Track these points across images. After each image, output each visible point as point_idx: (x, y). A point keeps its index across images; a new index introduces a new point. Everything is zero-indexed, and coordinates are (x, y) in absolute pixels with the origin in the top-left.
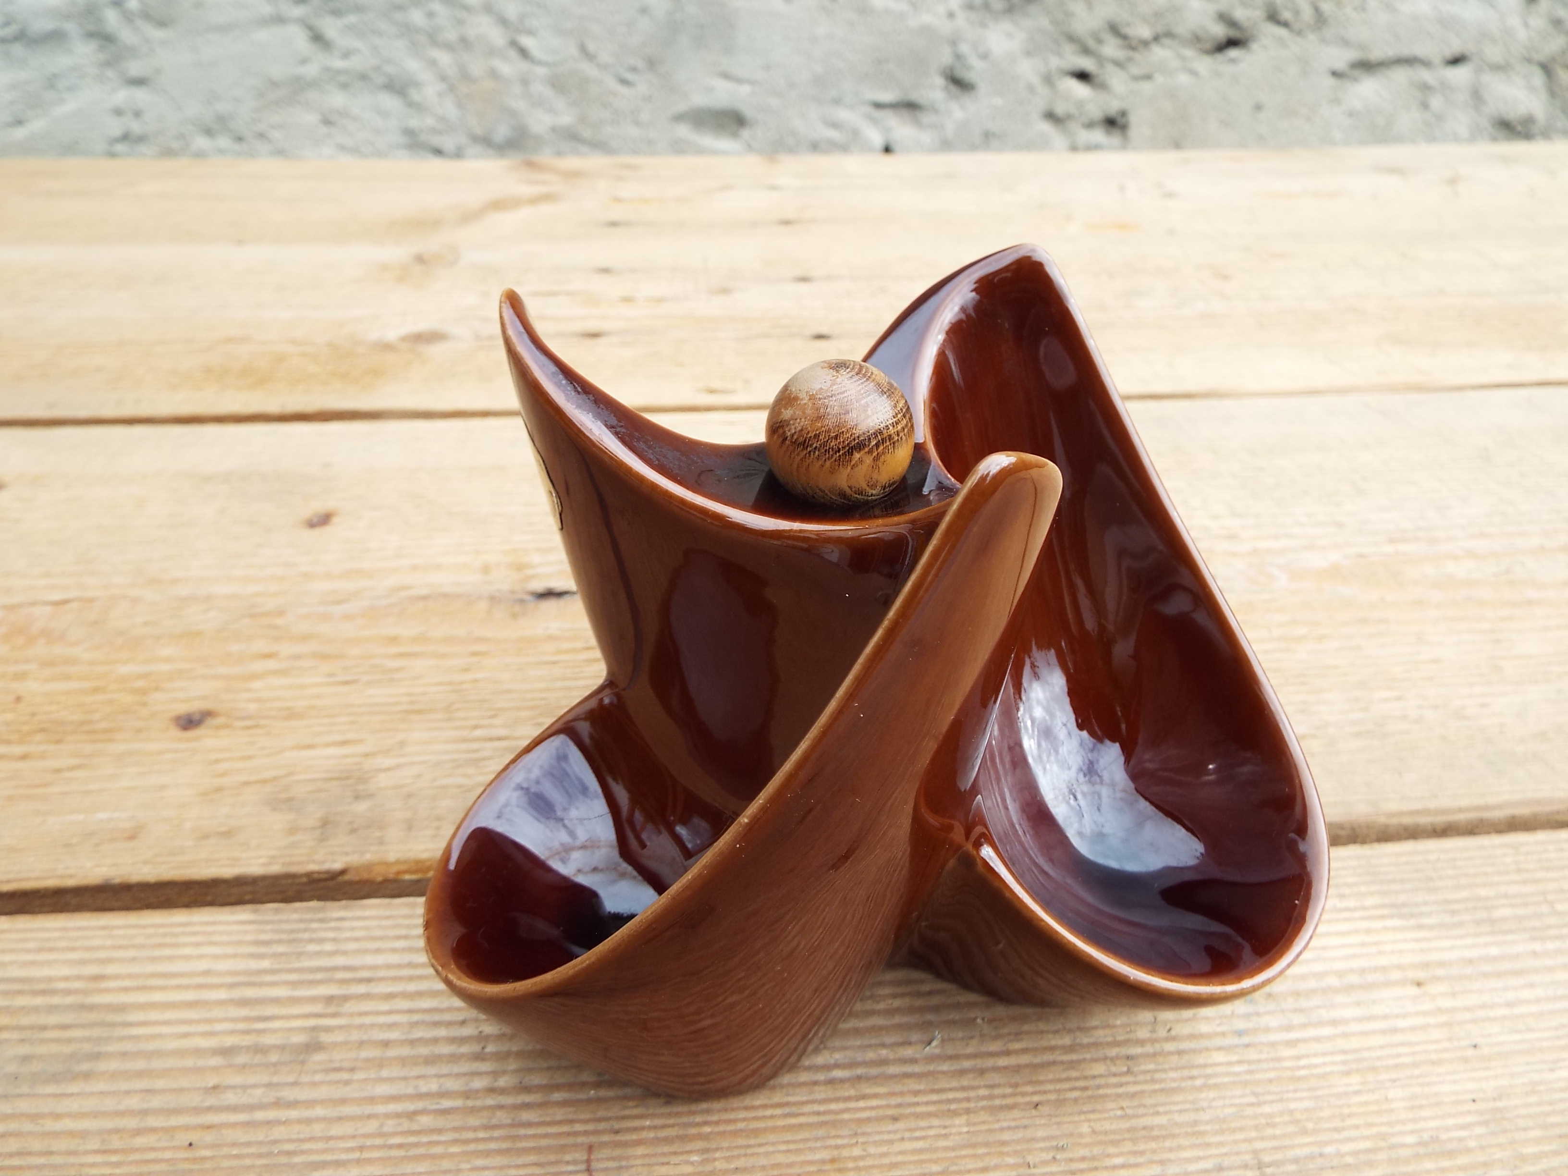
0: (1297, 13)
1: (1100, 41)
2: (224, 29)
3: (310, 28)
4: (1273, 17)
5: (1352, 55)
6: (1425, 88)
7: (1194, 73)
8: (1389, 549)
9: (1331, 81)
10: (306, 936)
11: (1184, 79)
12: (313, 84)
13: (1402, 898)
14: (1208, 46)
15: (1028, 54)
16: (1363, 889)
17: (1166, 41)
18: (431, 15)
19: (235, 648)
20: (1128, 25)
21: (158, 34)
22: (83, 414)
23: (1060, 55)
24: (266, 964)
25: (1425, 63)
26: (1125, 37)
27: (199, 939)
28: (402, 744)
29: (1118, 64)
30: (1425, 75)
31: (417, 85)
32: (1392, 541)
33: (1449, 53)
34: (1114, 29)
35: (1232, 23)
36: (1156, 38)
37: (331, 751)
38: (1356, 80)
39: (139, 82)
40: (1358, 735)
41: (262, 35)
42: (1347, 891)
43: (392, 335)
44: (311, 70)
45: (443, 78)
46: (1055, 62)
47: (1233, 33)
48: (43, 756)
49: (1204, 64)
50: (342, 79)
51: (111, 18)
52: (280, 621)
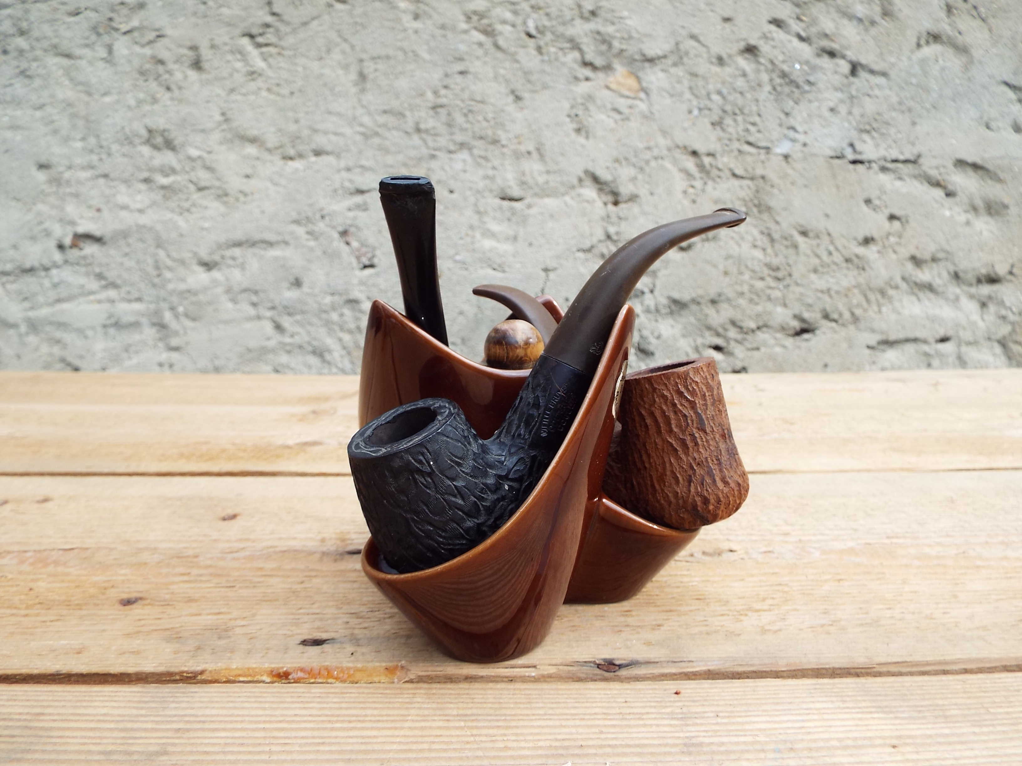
0: (841, 315)
1: (726, 330)
2: (226, 322)
3: (274, 322)
4: (826, 316)
5: (878, 337)
6: (927, 355)
7: (784, 347)
8: (887, 541)
9: (867, 351)
10: (171, 699)
11: (778, 349)
12: (273, 351)
13: (885, 704)
14: (792, 332)
15: (684, 336)
16: (859, 698)
17: (764, 329)
18: (342, 315)
19: (164, 571)
20: (741, 321)
21: (190, 324)
22: (106, 470)
23: (702, 336)
24: (143, 712)
25: (925, 342)
26: (741, 328)
27: (106, 699)
28: (254, 615)
29: (737, 341)
30: (926, 348)
31: (330, 351)
32: (888, 537)
33: (938, 337)
34: (733, 323)
35: (803, 320)
36: (758, 328)
37: (210, 617)
38: (884, 351)
39: (176, 349)
40: (862, 625)
41: (248, 325)
42: (848, 699)
43: (291, 442)
44: (272, 343)
45: (344, 348)
46: (700, 341)
47: (805, 326)
48: (38, 615)
49: (790, 342)
50: (288, 348)
51: (168, 316)
52: (195, 560)
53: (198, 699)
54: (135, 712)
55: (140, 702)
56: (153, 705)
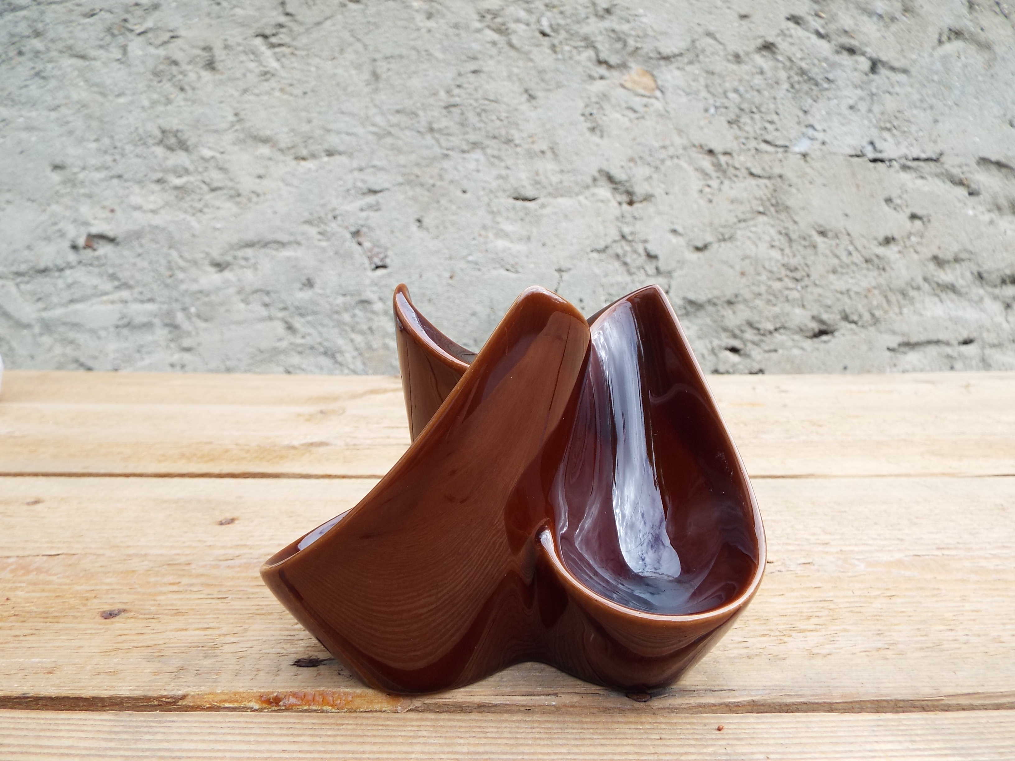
0: (860, 316)
1: (742, 331)
2: (239, 323)
3: (286, 322)
4: (846, 318)
5: (899, 339)
6: (949, 357)
7: (803, 349)
8: (939, 553)
9: (888, 353)
11: (796, 352)
12: (284, 352)
14: (811, 334)
15: (699, 338)
17: (782, 331)
18: (354, 316)
19: (152, 579)
20: (759, 322)
21: (202, 325)
22: (102, 471)
23: (719, 339)
25: (948, 344)
26: (758, 329)
28: (246, 630)
29: (754, 343)
30: (948, 350)
31: (341, 352)
32: (938, 549)
33: (961, 339)
34: (750, 324)
35: (822, 322)
36: (776, 330)
37: (197, 632)
38: (905, 353)
39: (188, 350)
41: (260, 326)
43: (296, 443)
44: (284, 344)
45: (356, 349)
46: (716, 342)
47: (823, 327)
48: (11, 628)
49: (808, 344)
50: (300, 349)
51: (180, 317)
52: (187, 568)
53: (175, 730)
54: (104, 744)
55: (110, 732)
56: (125, 736)
